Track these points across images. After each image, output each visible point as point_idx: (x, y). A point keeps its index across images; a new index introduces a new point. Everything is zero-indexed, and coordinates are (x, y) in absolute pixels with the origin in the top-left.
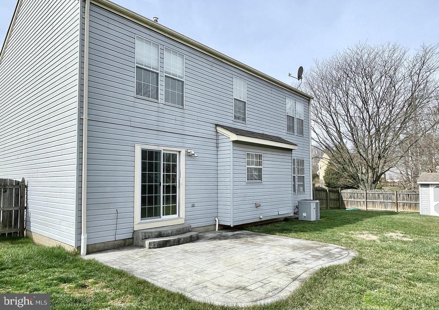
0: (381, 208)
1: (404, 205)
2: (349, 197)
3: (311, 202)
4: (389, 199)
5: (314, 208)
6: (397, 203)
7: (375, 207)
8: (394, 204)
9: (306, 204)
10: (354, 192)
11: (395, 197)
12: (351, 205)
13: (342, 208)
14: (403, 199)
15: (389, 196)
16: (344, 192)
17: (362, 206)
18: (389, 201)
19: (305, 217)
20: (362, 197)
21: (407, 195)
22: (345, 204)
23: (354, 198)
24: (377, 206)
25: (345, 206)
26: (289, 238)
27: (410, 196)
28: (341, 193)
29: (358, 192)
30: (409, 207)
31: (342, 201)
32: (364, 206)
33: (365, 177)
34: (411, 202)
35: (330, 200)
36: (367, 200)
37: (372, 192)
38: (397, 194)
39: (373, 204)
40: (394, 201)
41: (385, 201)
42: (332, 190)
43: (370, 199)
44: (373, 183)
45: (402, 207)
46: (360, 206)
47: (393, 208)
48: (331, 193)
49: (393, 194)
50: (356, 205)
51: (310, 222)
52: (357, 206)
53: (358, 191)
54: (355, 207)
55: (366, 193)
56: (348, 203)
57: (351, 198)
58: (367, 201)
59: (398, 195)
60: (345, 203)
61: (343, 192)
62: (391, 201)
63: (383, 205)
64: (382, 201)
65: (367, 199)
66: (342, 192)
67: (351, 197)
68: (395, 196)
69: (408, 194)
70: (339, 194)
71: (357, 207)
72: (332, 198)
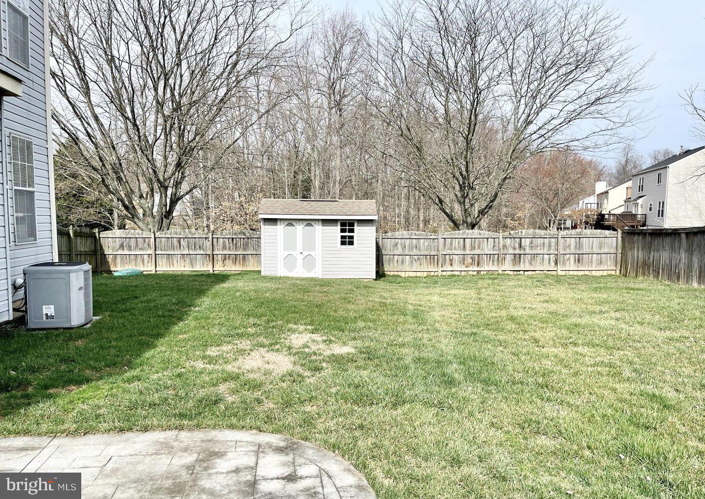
0: (184, 266)
1: (225, 259)
2: (118, 247)
3: (69, 272)
4: (198, 247)
5: (80, 289)
6: (213, 255)
7: (171, 265)
8: (208, 257)
9: (54, 276)
10: (128, 236)
11: (208, 244)
12: (123, 263)
13: (102, 271)
14: (224, 248)
15: (199, 241)
16: (108, 236)
17: (146, 265)
18: (198, 252)
19: (52, 317)
20: (146, 245)
21: (231, 240)
22: (108, 262)
23: (130, 248)
24: (175, 262)
25: (110, 267)
26: (45, 440)
27: (235, 242)
28: (100, 238)
29: (137, 236)
30: (233, 262)
31: (104, 256)
32: (149, 265)
33: (146, 205)
34: (237, 253)
35: (77, 255)
36: (157, 253)
37: (167, 236)
38: (213, 238)
39: (168, 259)
40: (208, 253)
41: (191, 252)
42: (81, 232)
43: (161, 250)
44: (165, 217)
45: (220, 263)
46: (141, 265)
47: (205, 266)
48: (79, 238)
49: (206, 238)
50: (133, 262)
51: (69, 333)
52: (136, 265)
53: (139, 234)
54: (130, 267)
55: (155, 238)
56: (116, 259)
57: (123, 249)
58: (156, 255)
59: (215, 240)
60: (110, 259)
61: (104, 236)
62: (202, 252)
63: (188, 260)
64: (186, 252)
65: (157, 249)
66: (101, 235)
67: (122, 246)
68: (210, 243)
69: (233, 239)
70: (96, 241)
71: (134, 268)
72: (81, 251)
